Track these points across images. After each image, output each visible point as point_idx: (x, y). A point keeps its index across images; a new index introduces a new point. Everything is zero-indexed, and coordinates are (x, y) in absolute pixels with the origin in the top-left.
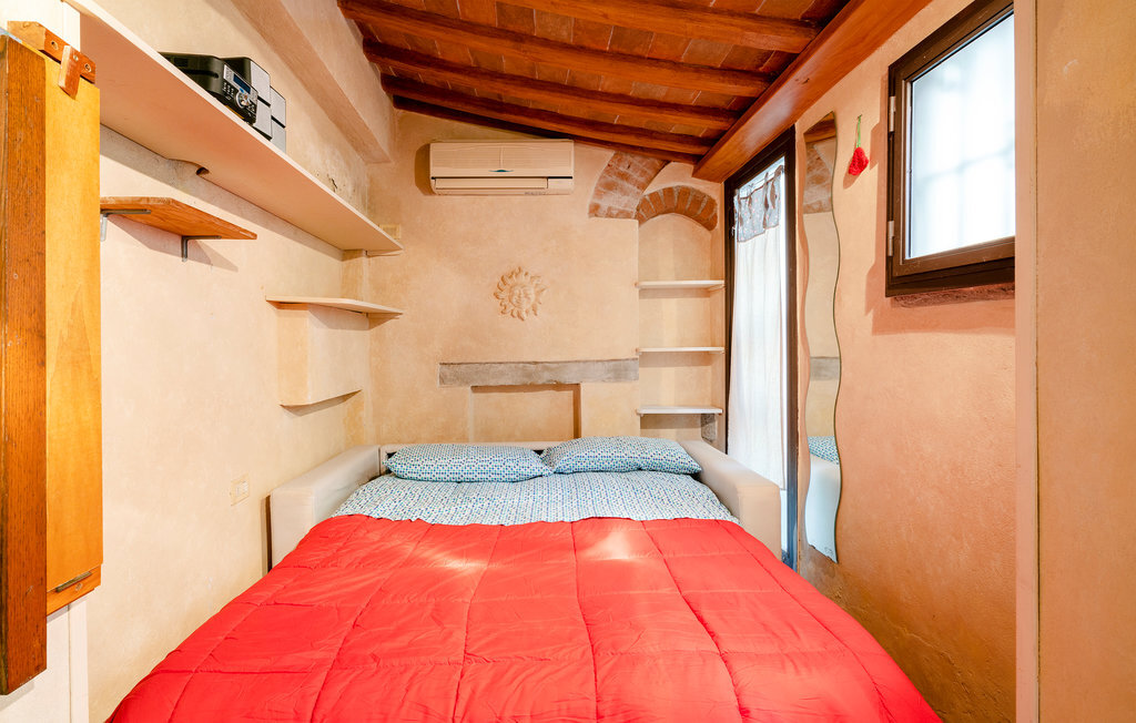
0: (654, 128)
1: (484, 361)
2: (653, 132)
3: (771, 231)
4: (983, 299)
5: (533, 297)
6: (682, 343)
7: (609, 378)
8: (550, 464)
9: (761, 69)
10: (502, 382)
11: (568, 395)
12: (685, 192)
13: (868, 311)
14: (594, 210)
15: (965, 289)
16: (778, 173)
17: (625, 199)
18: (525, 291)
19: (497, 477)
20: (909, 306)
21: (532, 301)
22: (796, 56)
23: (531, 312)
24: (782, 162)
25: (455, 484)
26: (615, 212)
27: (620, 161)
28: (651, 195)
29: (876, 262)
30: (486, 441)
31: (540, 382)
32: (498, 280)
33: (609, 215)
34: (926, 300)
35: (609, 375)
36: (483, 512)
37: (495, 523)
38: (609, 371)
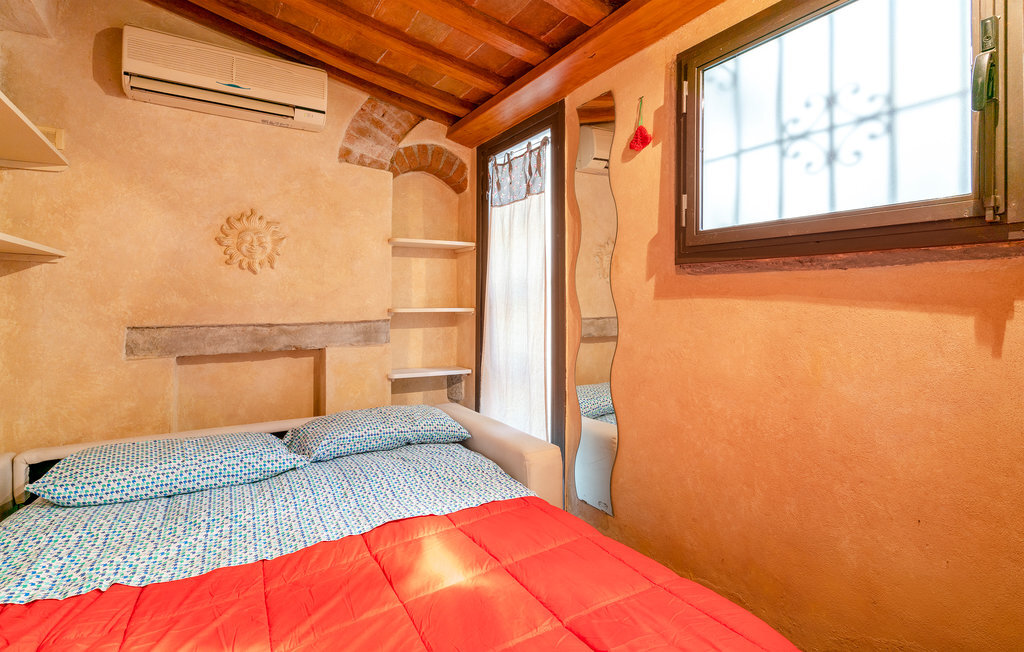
0: (418, 78)
1: (198, 324)
2: (416, 82)
3: (534, 199)
4: (776, 270)
5: (269, 247)
6: (430, 303)
7: (358, 342)
8: (302, 450)
9: (543, 37)
10: (223, 350)
11: (307, 362)
12: (439, 152)
13: (649, 277)
14: (345, 155)
15: (758, 260)
16: (544, 142)
17: (379, 149)
18: (259, 239)
19: (231, 479)
20: (696, 273)
21: (269, 250)
22: (588, 28)
23: (267, 263)
24: (548, 133)
25: (164, 501)
26: (368, 161)
27: (374, 106)
28: (405, 149)
29: (659, 231)
30: (196, 428)
31: (275, 348)
32: (222, 221)
33: (361, 162)
34: (715, 269)
35: (359, 338)
36: (225, 543)
37: (251, 560)
38: (357, 334)
